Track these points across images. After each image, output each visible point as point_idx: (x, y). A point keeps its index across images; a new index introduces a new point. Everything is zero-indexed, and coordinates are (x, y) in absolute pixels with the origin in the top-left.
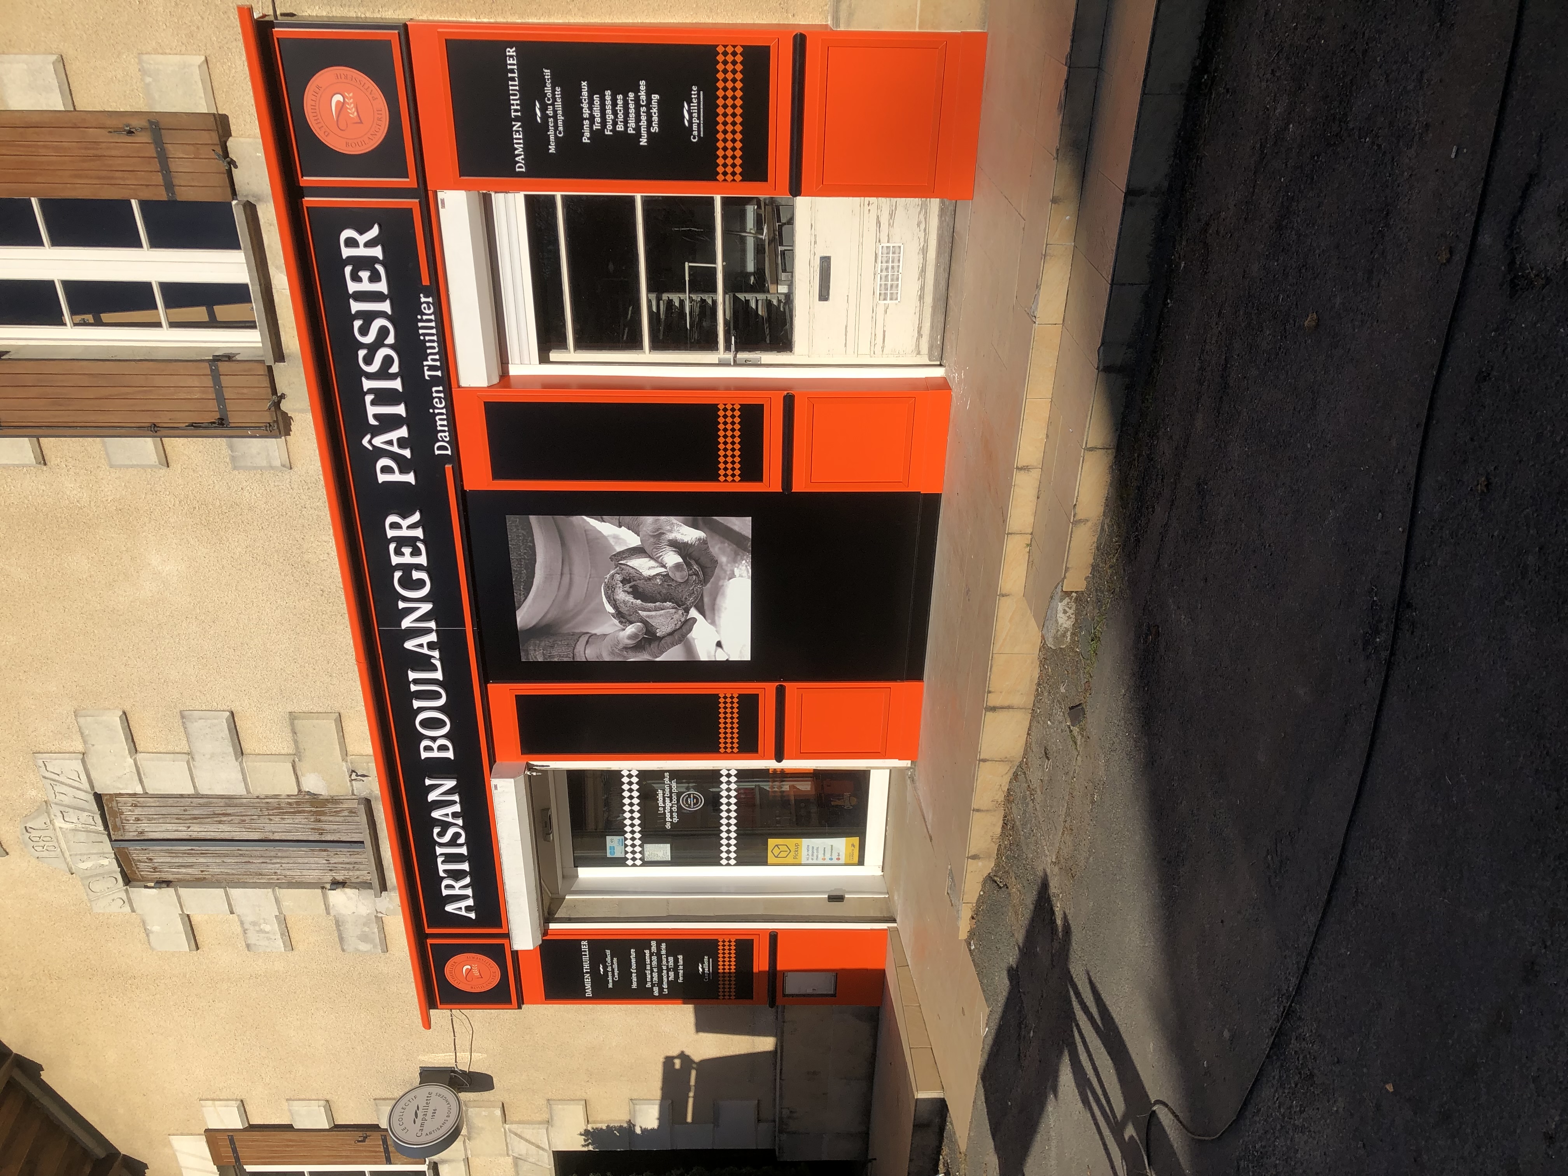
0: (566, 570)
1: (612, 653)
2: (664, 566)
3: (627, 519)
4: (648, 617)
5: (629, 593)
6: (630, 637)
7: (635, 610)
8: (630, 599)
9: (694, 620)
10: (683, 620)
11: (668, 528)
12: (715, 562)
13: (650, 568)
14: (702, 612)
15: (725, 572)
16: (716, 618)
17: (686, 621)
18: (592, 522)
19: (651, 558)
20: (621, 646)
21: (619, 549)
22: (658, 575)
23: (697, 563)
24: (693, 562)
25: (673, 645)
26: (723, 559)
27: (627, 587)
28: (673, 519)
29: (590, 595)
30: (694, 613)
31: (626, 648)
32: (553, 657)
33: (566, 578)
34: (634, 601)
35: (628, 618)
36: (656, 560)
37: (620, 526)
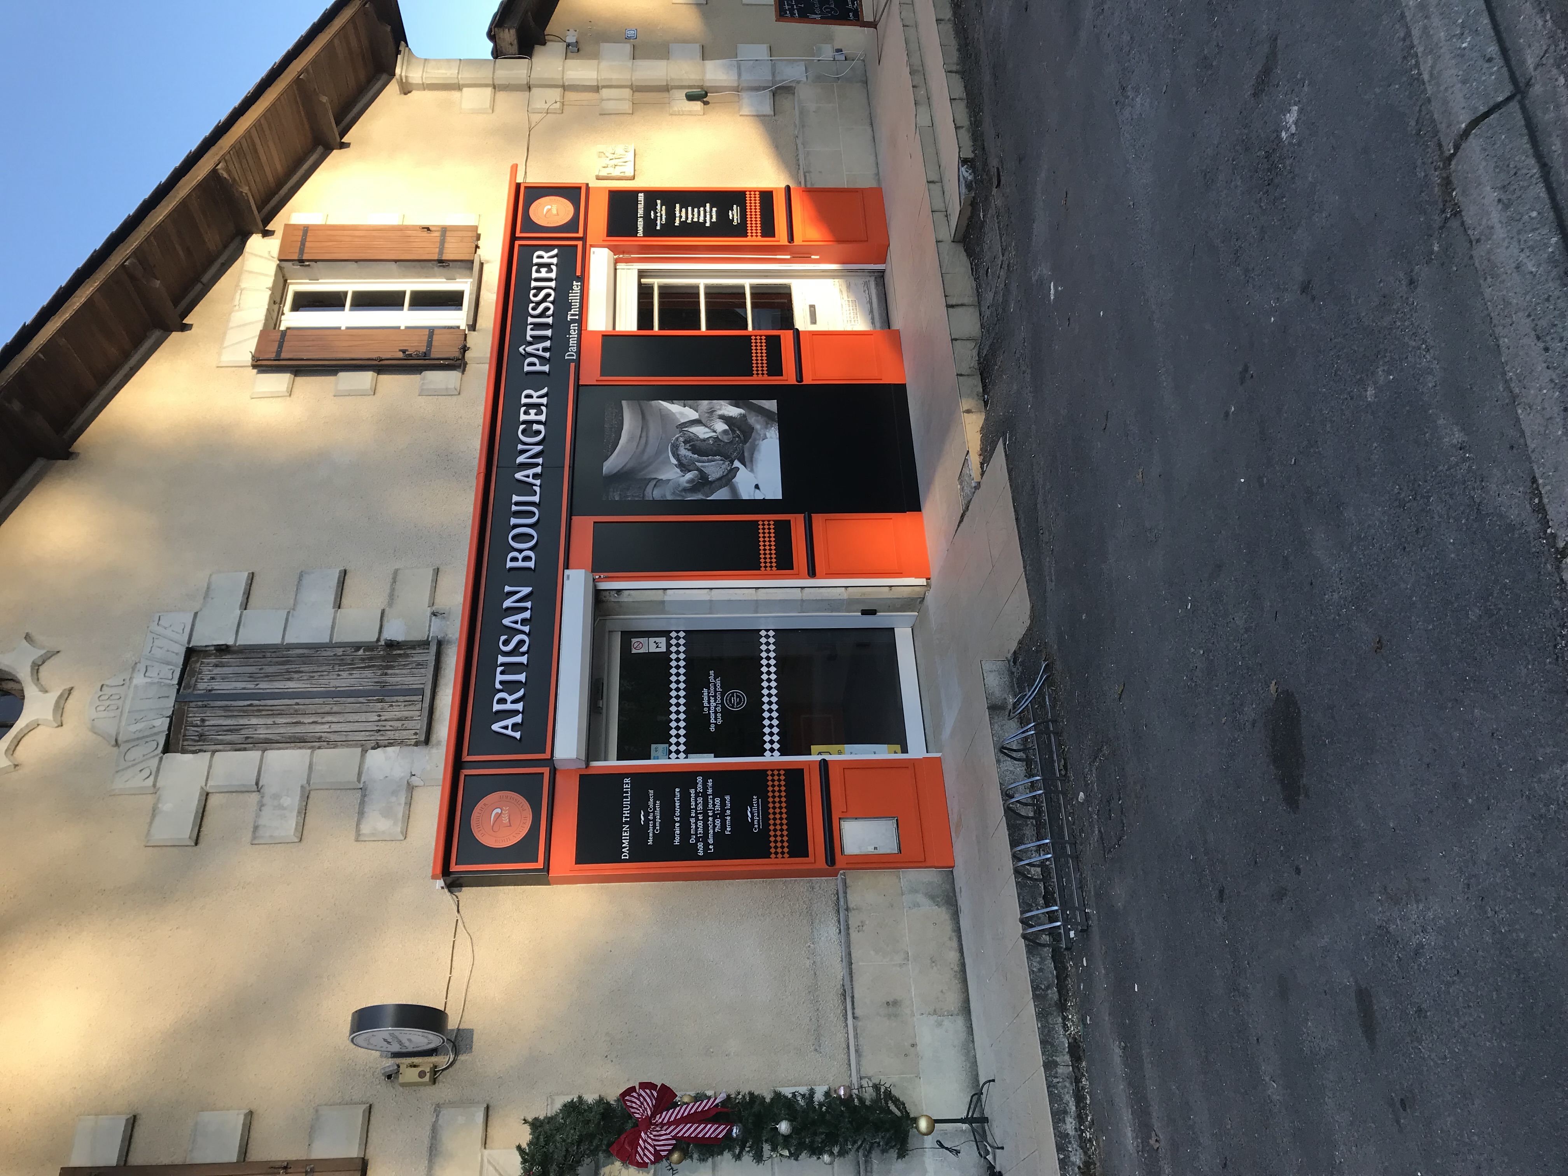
0: (644, 434)
1: (674, 493)
2: (715, 432)
3: (690, 402)
4: (702, 466)
5: (689, 450)
6: (688, 482)
7: (693, 462)
8: (689, 454)
9: (738, 469)
10: (729, 468)
11: (719, 407)
12: (752, 429)
13: (704, 433)
14: (744, 463)
15: (760, 435)
16: (754, 467)
17: (731, 469)
18: (665, 404)
19: (706, 426)
20: (680, 489)
21: (682, 421)
22: (710, 437)
23: (739, 430)
24: (736, 429)
25: (721, 488)
26: (758, 427)
27: (688, 446)
28: (722, 402)
29: (660, 452)
30: (737, 464)
31: (685, 490)
32: (628, 497)
33: (643, 441)
34: (693, 455)
35: (688, 467)
36: (709, 428)
37: (685, 407)
